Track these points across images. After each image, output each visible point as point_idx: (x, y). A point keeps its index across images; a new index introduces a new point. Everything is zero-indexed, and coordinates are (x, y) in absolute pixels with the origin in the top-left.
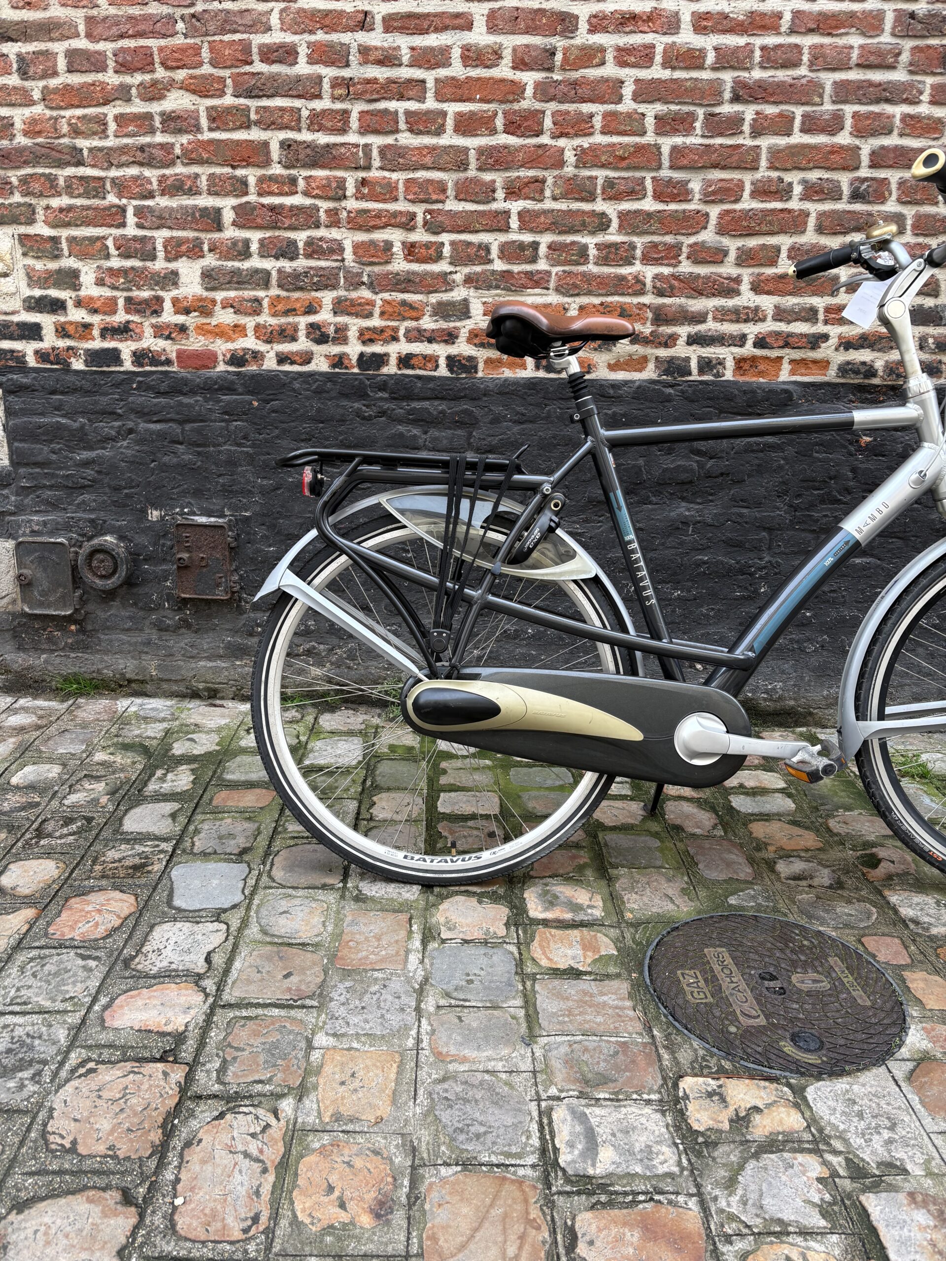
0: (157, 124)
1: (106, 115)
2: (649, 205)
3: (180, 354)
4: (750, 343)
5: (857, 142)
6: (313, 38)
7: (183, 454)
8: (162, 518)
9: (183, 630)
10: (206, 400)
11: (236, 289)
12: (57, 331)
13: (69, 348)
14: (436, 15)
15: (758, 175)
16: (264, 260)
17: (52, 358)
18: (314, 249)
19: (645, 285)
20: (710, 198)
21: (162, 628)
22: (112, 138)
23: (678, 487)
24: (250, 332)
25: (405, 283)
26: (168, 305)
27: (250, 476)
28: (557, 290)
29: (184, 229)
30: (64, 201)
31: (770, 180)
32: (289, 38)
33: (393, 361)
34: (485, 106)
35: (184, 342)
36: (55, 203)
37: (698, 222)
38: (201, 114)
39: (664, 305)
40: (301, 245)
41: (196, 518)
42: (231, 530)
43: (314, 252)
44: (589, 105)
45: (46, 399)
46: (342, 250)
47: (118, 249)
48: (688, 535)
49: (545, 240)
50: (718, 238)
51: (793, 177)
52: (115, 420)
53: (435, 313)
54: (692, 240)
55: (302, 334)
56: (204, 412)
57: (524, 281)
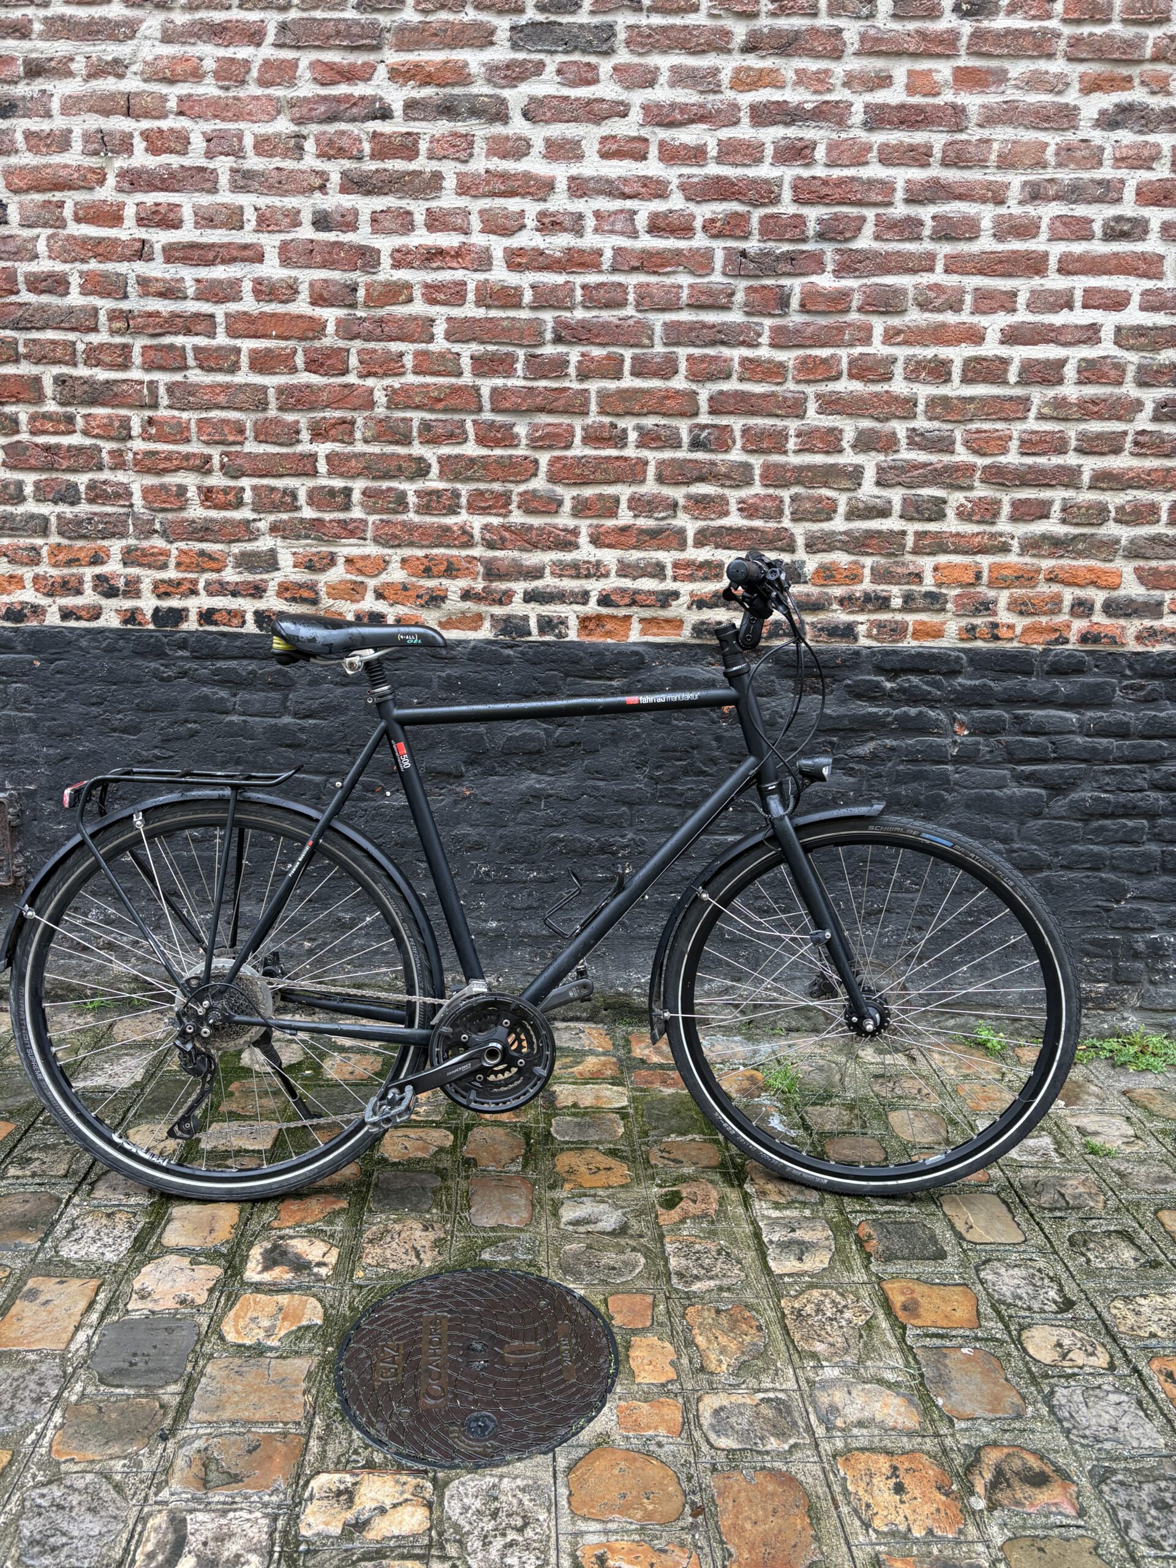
2: (471, 449)
4: (593, 601)
5: (694, 387)
6: (85, 267)
11: (9, 536)
14: (221, 246)
15: (589, 421)
16: (40, 504)
18: (97, 494)
19: (472, 536)
23: (525, 757)
24: (28, 583)
25: (204, 531)
27: (32, 743)
28: (376, 540)
31: (602, 426)
32: (59, 267)
33: (193, 616)
34: (283, 344)
37: (527, 469)
39: (495, 559)
40: (82, 488)
42: (12, 806)
43: (97, 496)
44: (398, 343)
46: (130, 495)
48: (540, 810)
49: (358, 486)
50: (550, 486)
51: (627, 423)
53: (238, 565)
54: (522, 488)
55: (88, 587)
57: (337, 530)
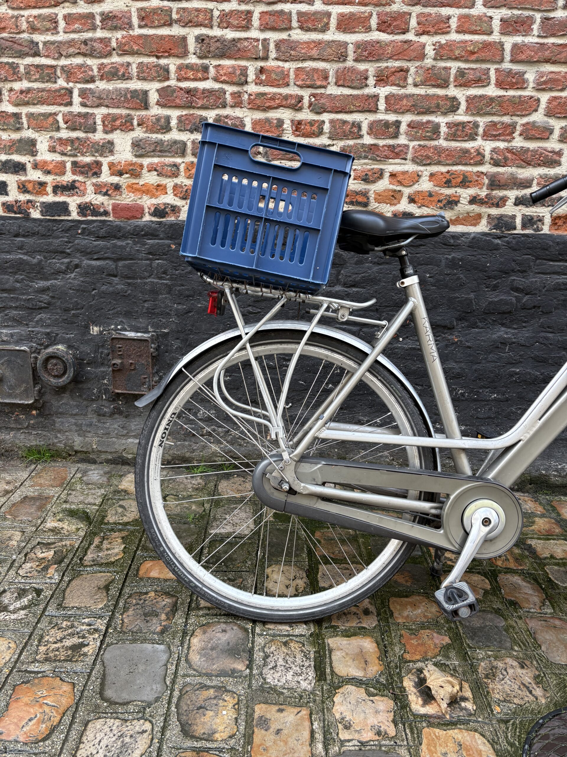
0: (98, 23)
1: (57, 15)
2: (492, 91)
3: (115, 207)
7: (117, 284)
8: (101, 332)
9: (117, 416)
10: (135, 243)
11: (159, 156)
12: (19, 187)
13: (29, 201)
16: (181, 133)
17: (15, 209)
19: (484, 157)
20: (541, 87)
21: (100, 414)
22: (61, 33)
23: (499, 316)
24: (170, 191)
26: (105, 168)
27: (167, 301)
28: (414, 160)
29: (118, 107)
30: (25, 84)
34: (362, 9)
35: (118, 197)
36: (17, 86)
37: (530, 105)
38: (133, 14)
39: (498, 173)
40: (210, 121)
41: (127, 333)
42: (153, 343)
44: (448, 9)
45: (10, 240)
46: (243, 125)
47: (66, 123)
48: (505, 353)
49: (406, 119)
50: (546, 119)
52: (65, 258)
54: (525, 120)
56: (133, 252)
57: (387, 153)
